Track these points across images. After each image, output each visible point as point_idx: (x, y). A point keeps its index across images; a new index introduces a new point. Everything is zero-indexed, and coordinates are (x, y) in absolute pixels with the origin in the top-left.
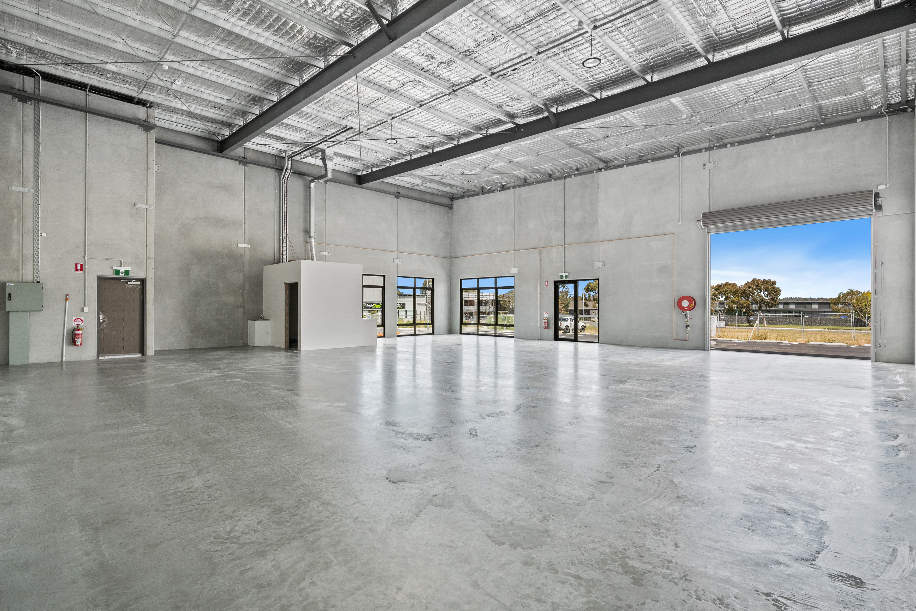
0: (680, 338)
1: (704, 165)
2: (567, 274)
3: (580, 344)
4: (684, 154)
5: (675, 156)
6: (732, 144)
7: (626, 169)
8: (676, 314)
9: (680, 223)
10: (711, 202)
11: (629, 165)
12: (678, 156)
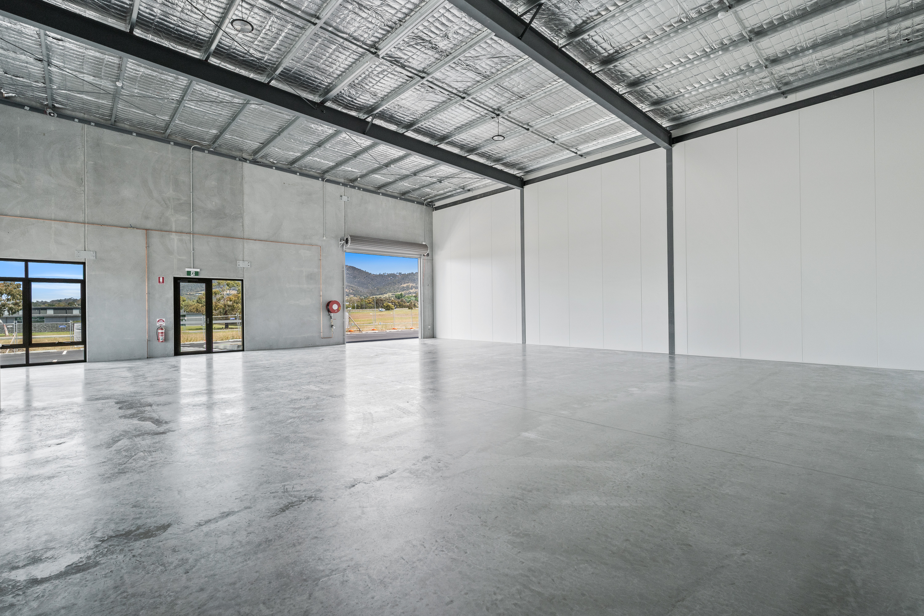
0: (325, 337)
1: (341, 196)
2: (198, 270)
3: (214, 355)
4: (328, 181)
5: (320, 179)
6: (359, 188)
7: (273, 171)
8: (323, 317)
9: (325, 238)
10: (346, 227)
11: (278, 168)
12: (323, 180)
